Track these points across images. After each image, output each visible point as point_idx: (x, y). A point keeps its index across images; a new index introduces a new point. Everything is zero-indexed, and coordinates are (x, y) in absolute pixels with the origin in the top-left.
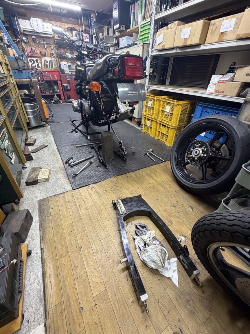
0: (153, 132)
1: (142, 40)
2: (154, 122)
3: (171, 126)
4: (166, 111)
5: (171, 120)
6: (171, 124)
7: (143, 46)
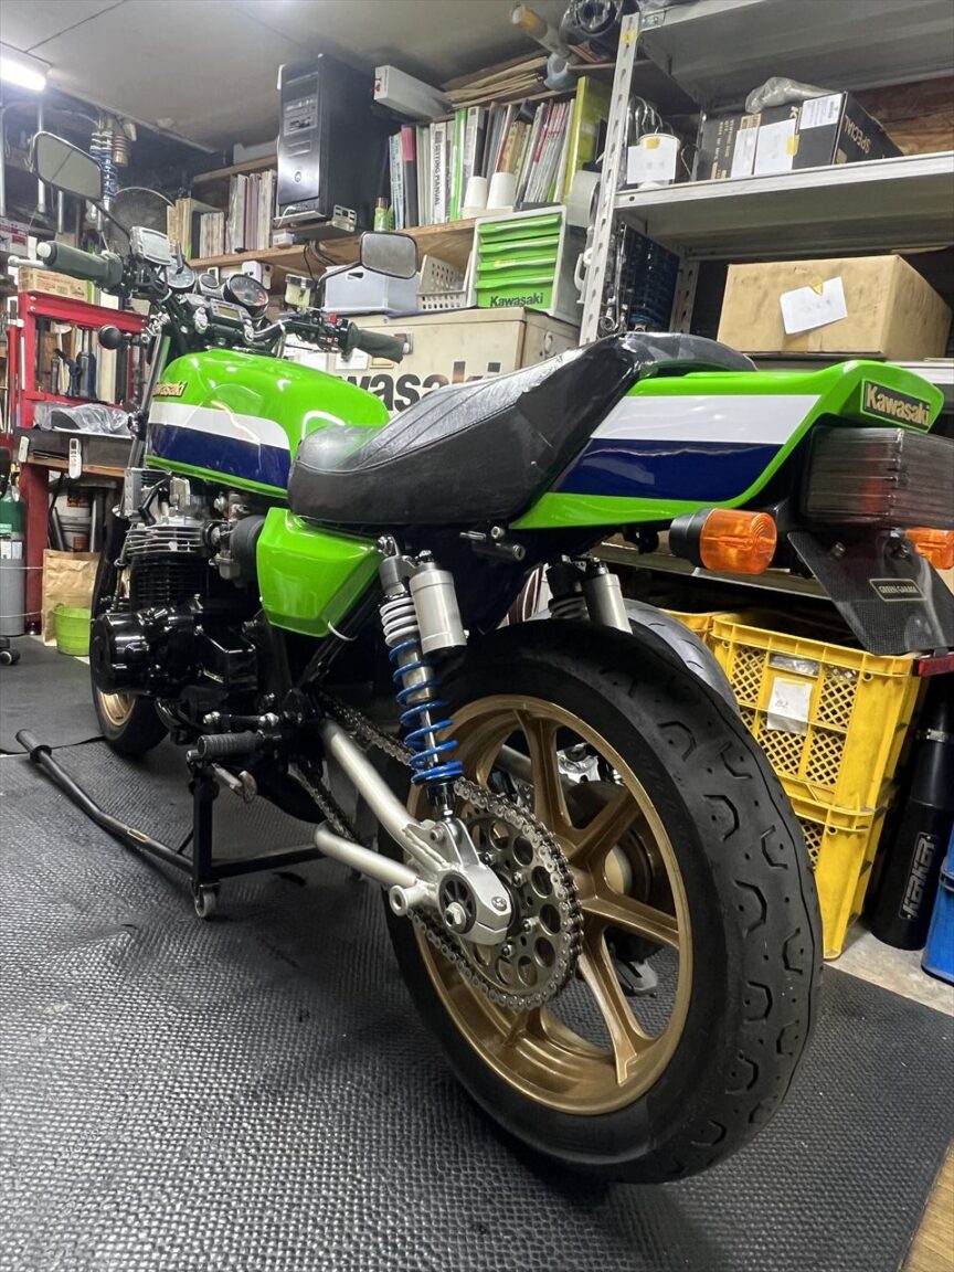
1: (494, 295)
3: (836, 815)
5: (828, 774)
6: (835, 803)
7: (525, 323)
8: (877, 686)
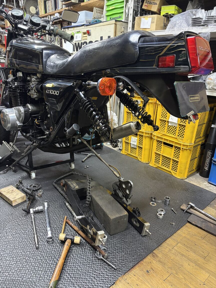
0: (144, 155)
1: (110, 17)
2: (145, 138)
3: (183, 145)
4: (170, 120)
5: (182, 135)
6: (183, 142)
7: (116, 24)
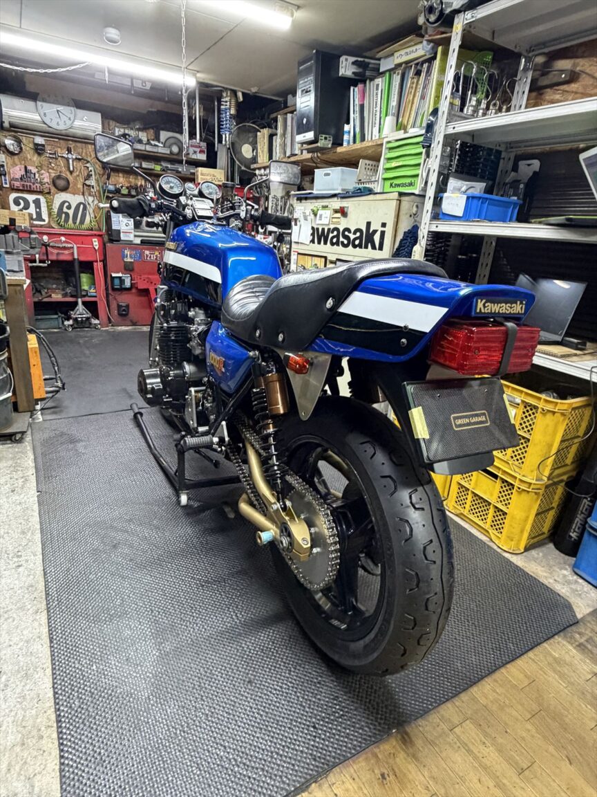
1: (392, 181)
5: (521, 459)
6: (522, 474)
7: (400, 200)
8: (549, 416)
